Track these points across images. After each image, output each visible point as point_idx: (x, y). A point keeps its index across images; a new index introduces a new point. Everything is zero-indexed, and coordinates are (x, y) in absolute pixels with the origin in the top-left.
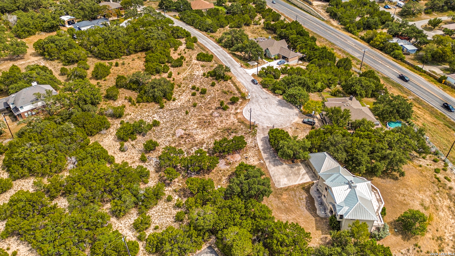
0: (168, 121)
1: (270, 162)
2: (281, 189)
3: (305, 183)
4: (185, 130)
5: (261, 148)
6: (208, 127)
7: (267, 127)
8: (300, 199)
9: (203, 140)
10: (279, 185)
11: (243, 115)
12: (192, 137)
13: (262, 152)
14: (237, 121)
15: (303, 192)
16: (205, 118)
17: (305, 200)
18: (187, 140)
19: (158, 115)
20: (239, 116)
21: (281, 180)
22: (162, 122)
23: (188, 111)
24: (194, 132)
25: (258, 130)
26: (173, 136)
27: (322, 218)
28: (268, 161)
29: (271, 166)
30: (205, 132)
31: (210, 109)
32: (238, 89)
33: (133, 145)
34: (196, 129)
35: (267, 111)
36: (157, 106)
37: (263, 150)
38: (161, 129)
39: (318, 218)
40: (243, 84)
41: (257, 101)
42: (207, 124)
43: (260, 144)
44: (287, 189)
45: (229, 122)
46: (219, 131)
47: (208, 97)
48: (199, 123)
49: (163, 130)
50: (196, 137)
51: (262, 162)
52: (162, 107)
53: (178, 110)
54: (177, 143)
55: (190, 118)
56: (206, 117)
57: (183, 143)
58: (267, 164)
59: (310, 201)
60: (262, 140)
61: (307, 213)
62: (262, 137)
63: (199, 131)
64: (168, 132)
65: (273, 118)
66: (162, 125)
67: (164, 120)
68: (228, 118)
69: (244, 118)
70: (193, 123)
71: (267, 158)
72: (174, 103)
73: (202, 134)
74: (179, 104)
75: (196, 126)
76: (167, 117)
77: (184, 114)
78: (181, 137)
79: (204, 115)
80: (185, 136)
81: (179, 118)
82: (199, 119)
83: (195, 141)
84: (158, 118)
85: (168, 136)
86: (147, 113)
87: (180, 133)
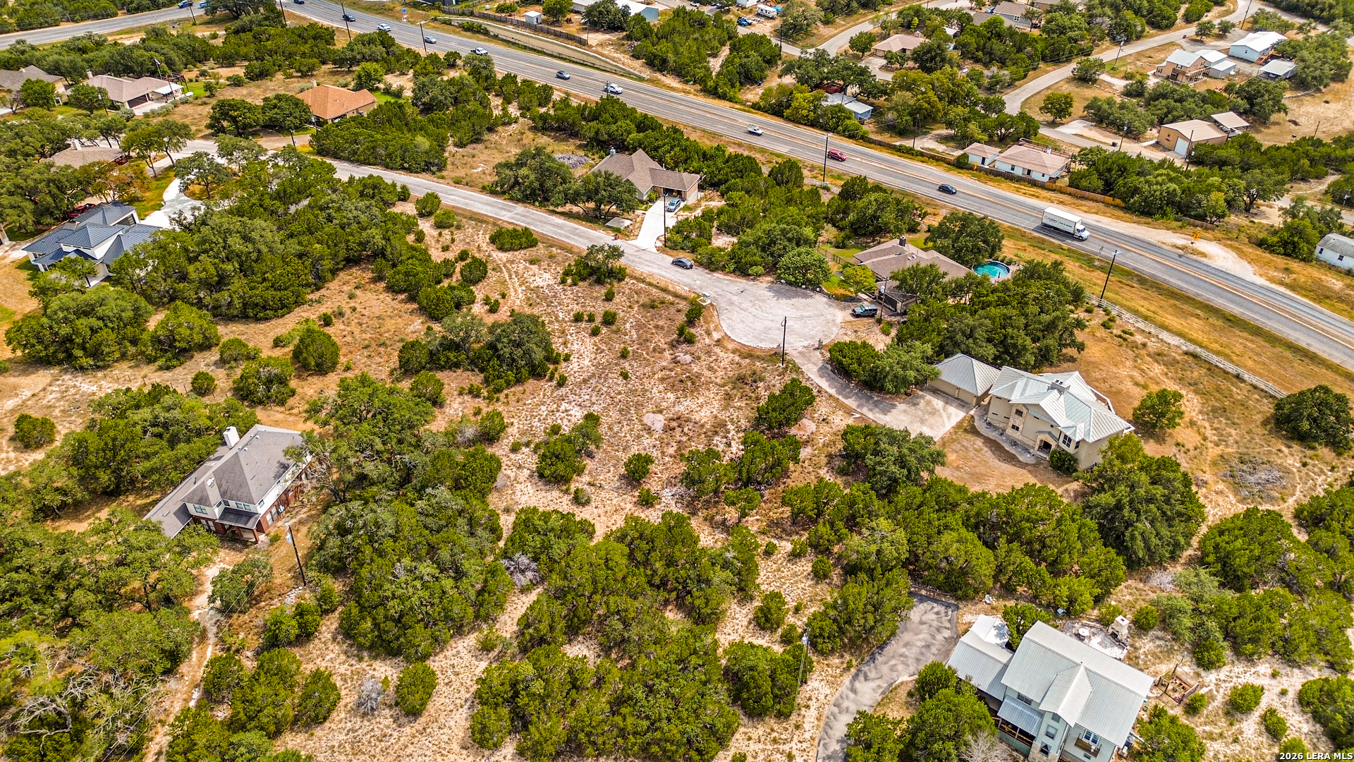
0: (606, 408)
1: (871, 410)
3: (960, 423)
4: (660, 412)
5: (832, 391)
6: (697, 390)
7: (805, 347)
8: (976, 450)
9: (716, 417)
11: (733, 340)
12: (688, 420)
13: (841, 398)
14: (738, 358)
15: (969, 437)
16: (673, 374)
17: (986, 449)
18: (686, 430)
19: (570, 403)
20: (730, 346)
23: (623, 371)
24: (681, 408)
25: (796, 360)
26: (650, 434)
27: (1034, 465)
28: (865, 409)
30: (702, 400)
31: (658, 350)
32: (664, 290)
33: (589, 484)
34: (678, 402)
35: (771, 317)
36: (547, 386)
37: (839, 393)
38: (610, 429)
39: (1029, 467)
40: (663, 277)
41: (732, 304)
42: (689, 383)
43: (823, 384)
44: (943, 444)
45: (725, 364)
46: (727, 388)
47: (628, 326)
48: (673, 388)
49: (616, 430)
50: (696, 417)
51: (858, 415)
52: (562, 383)
53: (599, 376)
54: (674, 444)
55: (642, 384)
56: (671, 370)
57: (684, 439)
58: (870, 416)
59: (995, 447)
60: (821, 377)
61: (1006, 467)
62: (815, 370)
63: (689, 403)
64: (632, 430)
66: (603, 420)
67: (596, 408)
68: (714, 357)
69: (743, 345)
70: (660, 392)
71: (860, 406)
72: (574, 365)
73: (701, 406)
74: (587, 362)
75: (671, 396)
76: (594, 399)
77: (620, 381)
78: (668, 429)
79: (664, 368)
80: (674, 424)
81: (620, 393)
82: (662, 380)
83: (702, 426)
84: (577, 408)
85: (639, 437)
86: (543, 408)
87: (658, 422)
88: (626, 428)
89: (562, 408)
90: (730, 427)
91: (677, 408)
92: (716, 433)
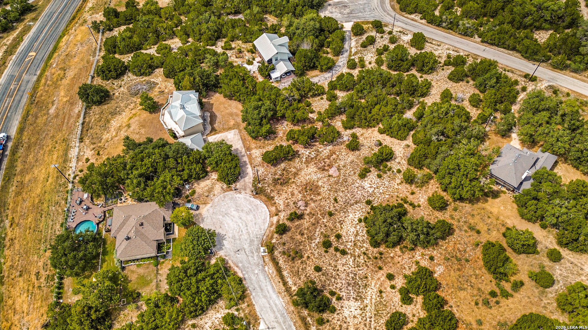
0: (353, 184)
1: (241, 153)
2: (234, 129)
3: (214, 135)
4: (329, 176)
5: (249, 166)
6: (307, 184)
7: (240, 193)
8: (220, 123)
9: (307, 166)
10: (235, 132)
11: (270, 212)
12: (319, 169)
13: (248, 162)
14: (276, 198)
15: (217, 128)
16: (312, 196)
17: (217, 122)
18: (323, 163)
19: (368, 191)
20: (273, 209)
21: (232, 136)
22: (358, 181)
23: (335, 205)
24: (319, 176)
25: (251, 186)
26: (339, 166)
27: (207, 111)
28: (243, 154)
29: (240, 149)
30: (308, 177)
31: (311, 214)
33: (373, 150)
34: (319, 179)
37: (247, 164)
38: (355, 173)
39: (210, 111)
40: (273, 287)
42: (308, 188)
43: (249, 170)
44: (230, 129)
45: (284, 195)
46: (293, 180)
47: (318, 240)
48: (317, 187)
49: (353, 172)
50: (315, 169)
51: (248, 153)
52: (369, 203)
53: (348, 204)
54: (331, 159)
55: (330, 194)
56: (312, 199)
57: (326, 160)
58: (244, 150)
59: (212, 123)
60: (247, 173)
61: (217, 114)
62: (247, 177)
63: (315, 177)
64: (346, 171)
65: (233, 209)
66: (356, 177)
67: (357, 185)
68: (286, 201)
69: (267, 206)
70: (324, 187)
71: (244, 156)
72: (358, 215)
73: (310, 174)
74: (351, 216)
75: (320, 184)
76: (356, 190)
77: (339, 199)
78: (330, 166)
79: (315, 201)
80: (326, 168)
81: (342, 191)
82: (319, 194)
83: (315, 164)
84: (366, 187)
85: (344, 166)
86: (381, 191)
87: (332, 171)
88: (348, 172)
89: (373, 189)
90: (304, 160)
91: (321, 176)
92: (312, 158)
